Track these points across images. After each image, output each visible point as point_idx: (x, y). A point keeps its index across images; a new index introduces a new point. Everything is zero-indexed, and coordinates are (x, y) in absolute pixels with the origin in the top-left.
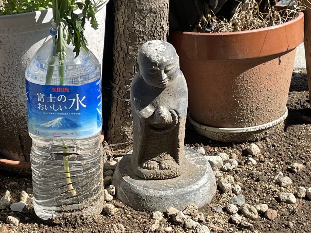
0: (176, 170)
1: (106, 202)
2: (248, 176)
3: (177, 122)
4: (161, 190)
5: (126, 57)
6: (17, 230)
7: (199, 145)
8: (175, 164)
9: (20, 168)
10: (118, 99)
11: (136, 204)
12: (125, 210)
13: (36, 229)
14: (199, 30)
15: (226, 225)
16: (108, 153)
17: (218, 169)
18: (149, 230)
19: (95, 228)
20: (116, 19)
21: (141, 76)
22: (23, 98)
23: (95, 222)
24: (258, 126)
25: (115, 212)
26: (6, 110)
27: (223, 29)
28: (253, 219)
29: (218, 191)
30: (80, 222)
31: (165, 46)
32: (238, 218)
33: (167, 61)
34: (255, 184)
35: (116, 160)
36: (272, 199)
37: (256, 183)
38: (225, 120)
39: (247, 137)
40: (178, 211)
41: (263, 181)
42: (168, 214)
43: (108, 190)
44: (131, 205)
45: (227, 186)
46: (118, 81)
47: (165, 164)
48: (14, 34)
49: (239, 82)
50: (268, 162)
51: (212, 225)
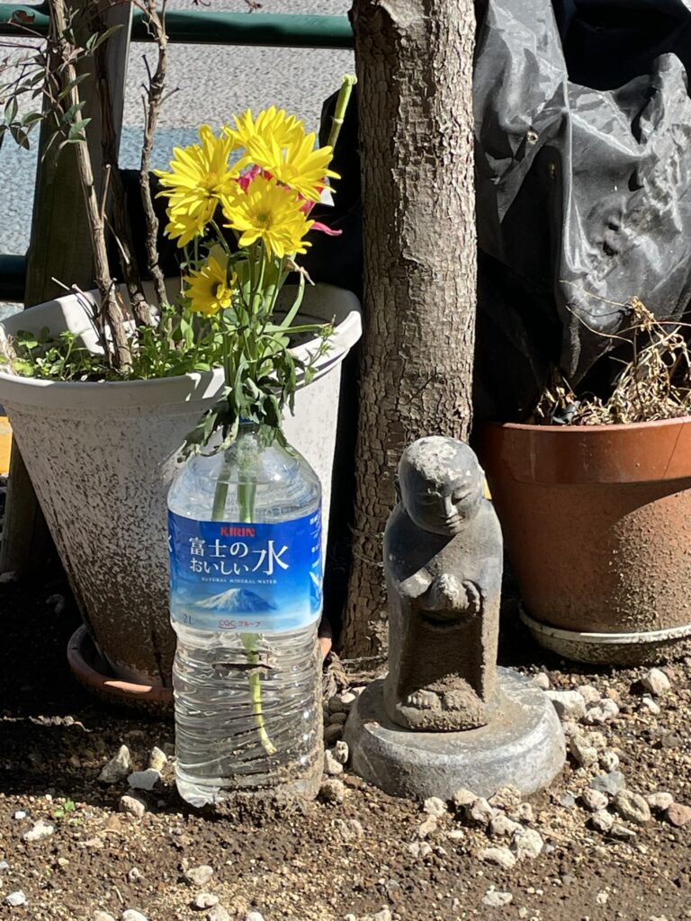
0: (476, 713)
1: (327, 776)
2: (638, 737)
3: (478, 608)
4: (442, 753)
5: (381, 472)
6: (139, 825)
7: (537, 669)
8: (475, 700)
9: (152, 702)
10: (362, 561)
11: (390, 780)
12: (367, 794)
13: (178, 824)
14: (539, 421)
15: (580, 831)
16: (338, 678)
17: (574, 720)
18: (415, 835)
19: (302, 828)
20: (362, 392)
21: (406, 511)
22: (162, 551)
23: (302, 815)
24: (667, 631)
25: (345, 798)
26: (128, 576)
27: (590, 420)
28: (639, 823)
29: (569, 763)
30: (270, 813)
31: (454, 447)
32: (605, 819)
33: (458, 479)
34: (651, 753)
35: (355, 693)
36: (685, 785)
37: (654, 751)
38: (594, 614)
39: (641, 653)
40: (475, 798)
41: (670, 747)
42: (456, 803)
43: (333, 753)
44: (380, 784)
45: (589, 753)
46: (364, 524)
47: (453, 699)
48: (150, 419)
49: (623, 533)
50: (685, 709)
51: (549, 831)
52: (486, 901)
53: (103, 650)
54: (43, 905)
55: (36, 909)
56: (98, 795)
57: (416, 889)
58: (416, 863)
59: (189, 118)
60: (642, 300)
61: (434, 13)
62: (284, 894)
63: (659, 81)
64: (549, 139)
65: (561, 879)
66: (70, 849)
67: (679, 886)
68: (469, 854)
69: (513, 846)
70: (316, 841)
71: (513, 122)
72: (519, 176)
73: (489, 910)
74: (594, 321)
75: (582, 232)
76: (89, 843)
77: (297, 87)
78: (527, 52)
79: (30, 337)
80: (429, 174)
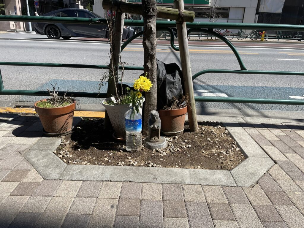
1: (142, 148)
3: (158, 129)
4: (155, 145)
6: (122, 153)
9: (123, 140)
12: (147, 149)
13: (126, 153)
15: (170, 152)
16: (142, 137)
17: (168, 141)
18: (152, 153)
20: (145, 106)
21: (151, 119)
23: (140, 152)
24: (177, 132)
25: (144, 150)
27: (169, 109)
28: (176, 151)
29: (168, 146)
31: (156, 112)
33: (156, 115)
34: (176, 144)
35: (144, 139)
36: (180, 147)
39: (175, 134)
40: (159, 149)
42: (156, 150)
43: (143, 145)
45: (170, 144)
46: (145, 121)
47: (156, 139)
48: (123, 109)
50: (179, 140)
51: (167, 152)
53: (117, 135)
55: (112, 162)
56: (117, 150)
57: (153, 159)
58: (153, 156)
60: (174, 96)
61: (153, 66)
62: (139, 160)
63: (176, 73)
64: (164, 79)
65: (168, 157)
66: (115, 156)
67: (181, 158)
68: (158, 155)
69: (163, 154)
70: (142, 154)
71: (161, 77)
72: (161, 83)
73: (161, 161)
74: (169, 99)
75: (168, 89)
76: (117, 155)
78: (162, 70)
79: (108, 101)
80: (152, 82)
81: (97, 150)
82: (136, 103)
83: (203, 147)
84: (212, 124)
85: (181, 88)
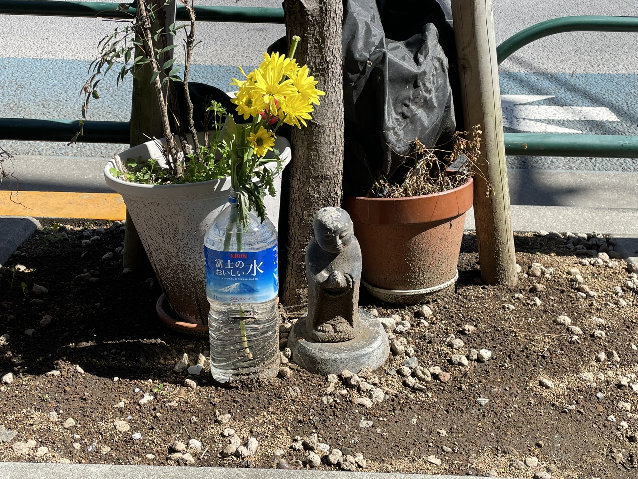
1: (281, 365)
2: (420, 339)
4: (335, 353)
5: (301, 221)
6: (194, 393)
7: (371, 307)
9: (197, 331)
10: (293, 262)
11: (311, 366)
12: (301, 373)
13: (213, 392)
14: (372, 195)
15: (400, 387)
16: (283, 315)
17: (391, 331)
18: (325, 393)
19: (271, 391)
20: (291, 185)
22: (201, 263)
23: (271, 385)
24: (430, 289)
25: (291, 375)
26: (185, 274)
27: (395, 195)
28: (426, 382)
29: (391, 353)
30: (256, 385)
32: (411, 381)
34: (427, 346)
35: (291, 323)
36: (445, 362)
37: (429, 345)
38: (397, 282)
39: (419, 299)
40: (352, 374)
41: (435, 343)
42: (343, 376)
43: (284, 353)
44: (307, 368)
45: (401, 348)
46: (293, 245)
48: (193, 202)
49: (411, 246)
50: (440, 324)
51: (386, 388)
52: (361, 425)
53: (173, 307)
54: (150, 438)
55: (146, 441)
56: (174, 378)
57: (328, 421)
58: (326, 407)
59: (197, 60)
60: (420, 139)
61: (324, 3)
62: (265, 426)
63: (426, 36)
64: (377, 64)
65: (394, 412)
66: (162, 407)
67: (448, 413)
68: (351, 401)
69: (371, 397)
70: (278, 398)
71: (360, 56)
72: (363, 82)
73: (363, 430)
74: (398, 150)
75: (392, 108)
76: (170, 404)
77: (242, 46)
78: (366, 23)
79: (133, 162)
80: (322, 82)
81: (88, 376)
82: (249, 178)
83: (543, 357)
84: (570, 245)
85: (449, 102)
